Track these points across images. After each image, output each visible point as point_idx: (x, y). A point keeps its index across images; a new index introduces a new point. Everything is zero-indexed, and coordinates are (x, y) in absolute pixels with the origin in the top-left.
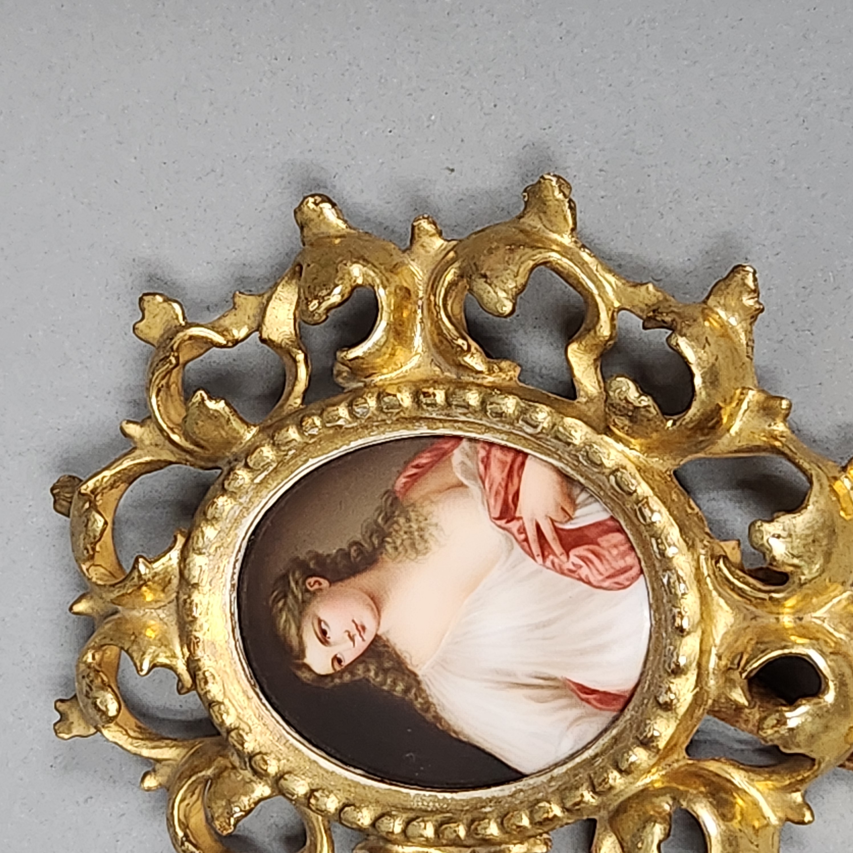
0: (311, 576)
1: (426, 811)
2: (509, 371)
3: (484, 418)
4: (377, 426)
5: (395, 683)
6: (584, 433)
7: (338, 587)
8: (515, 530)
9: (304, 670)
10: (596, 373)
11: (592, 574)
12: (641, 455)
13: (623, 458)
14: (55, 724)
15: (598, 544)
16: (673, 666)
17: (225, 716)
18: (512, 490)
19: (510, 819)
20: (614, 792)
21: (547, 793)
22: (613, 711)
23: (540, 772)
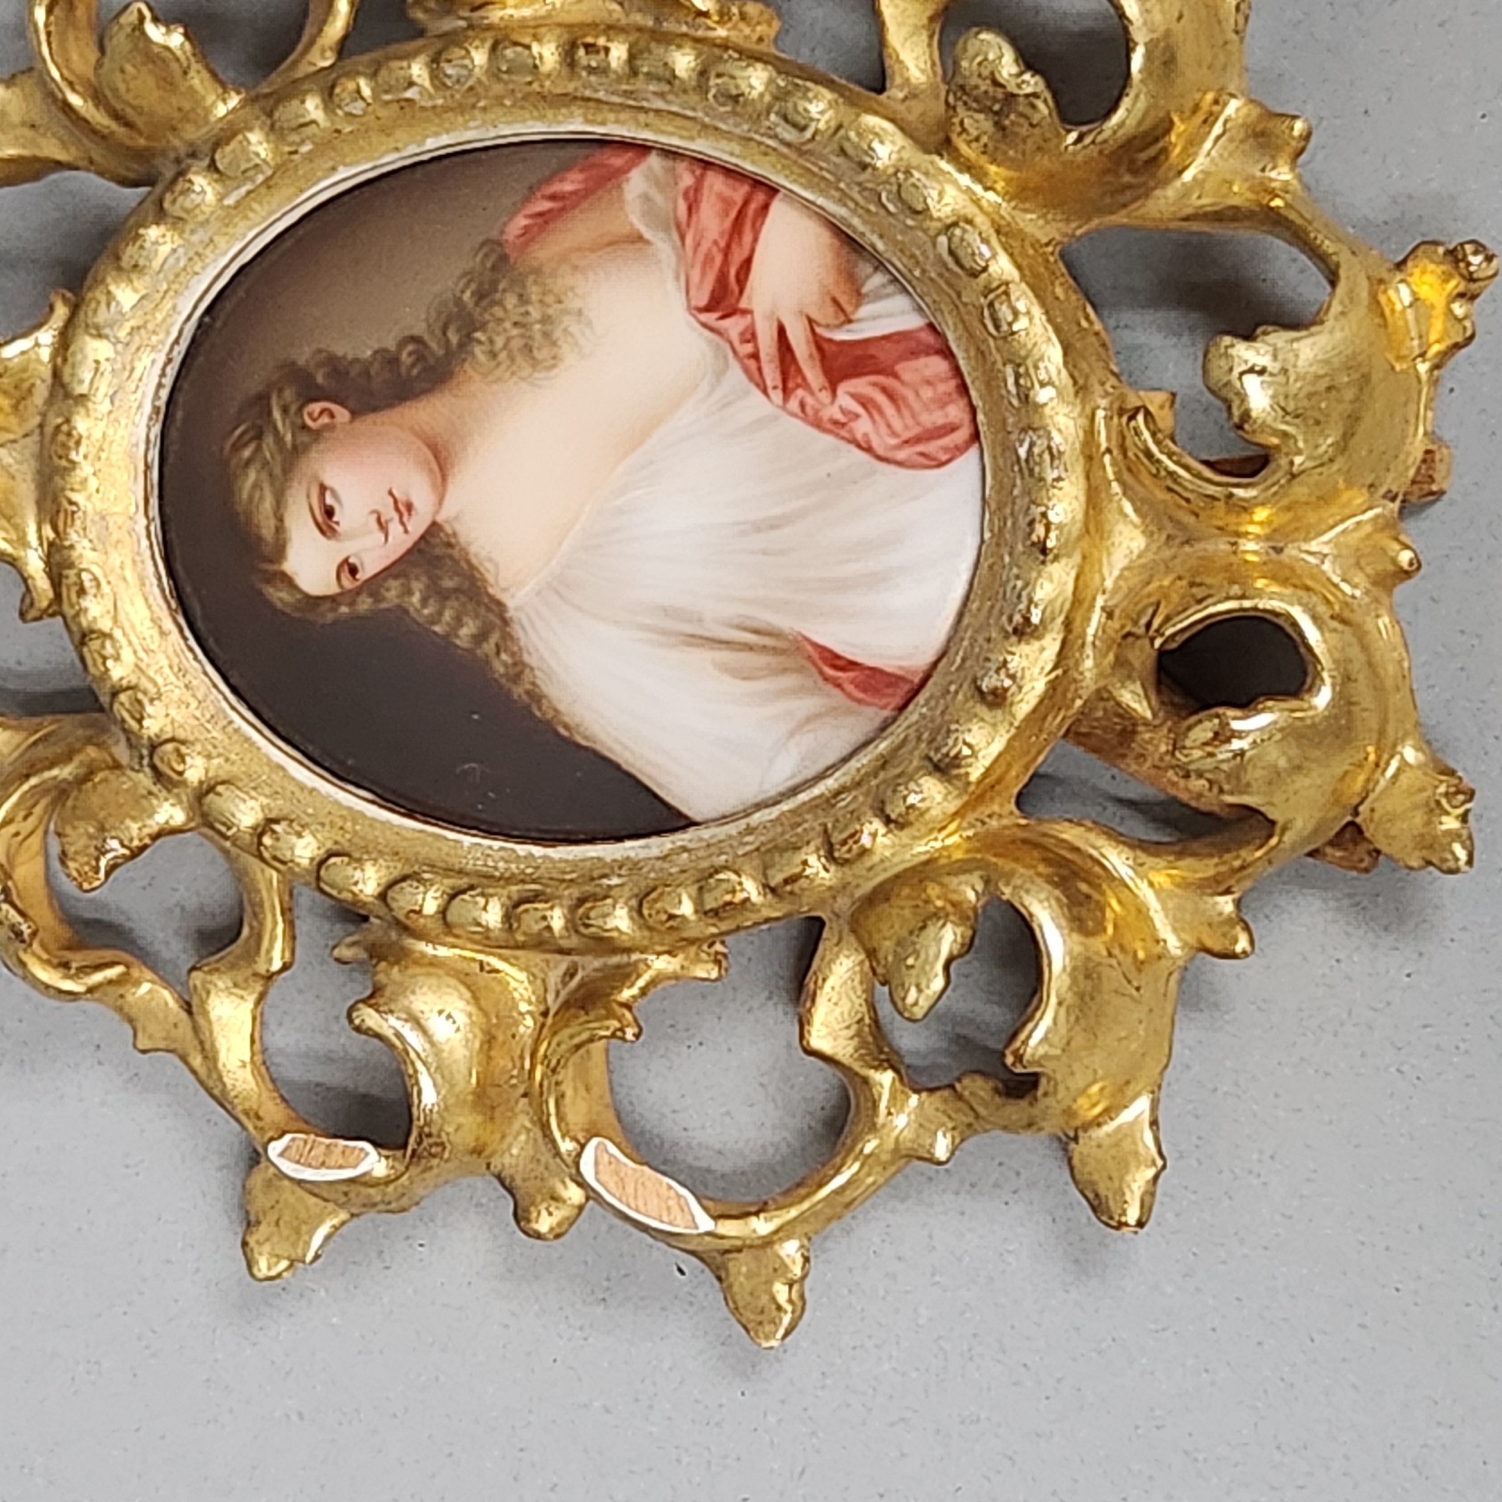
0: (317, 400)
1: (491, 877)
2: (759, 23)
3: (700, 107)
4: (483, 109)
5: (458, 621)
6: (896, 149)
7: (369, 423)
8: (734, 335)
9: (279, 584)
10: (930, 45)
11: (878, 433)
12: (1004, 204)
13: (968, 203)
15: (896, 376)
16: (1018, 618)
17: (110, 663)
18: (737, 257)
19: (655, 901)
20: (868, 862)
21: (735, 855)
22: (883, 708)
23: (724, 819)
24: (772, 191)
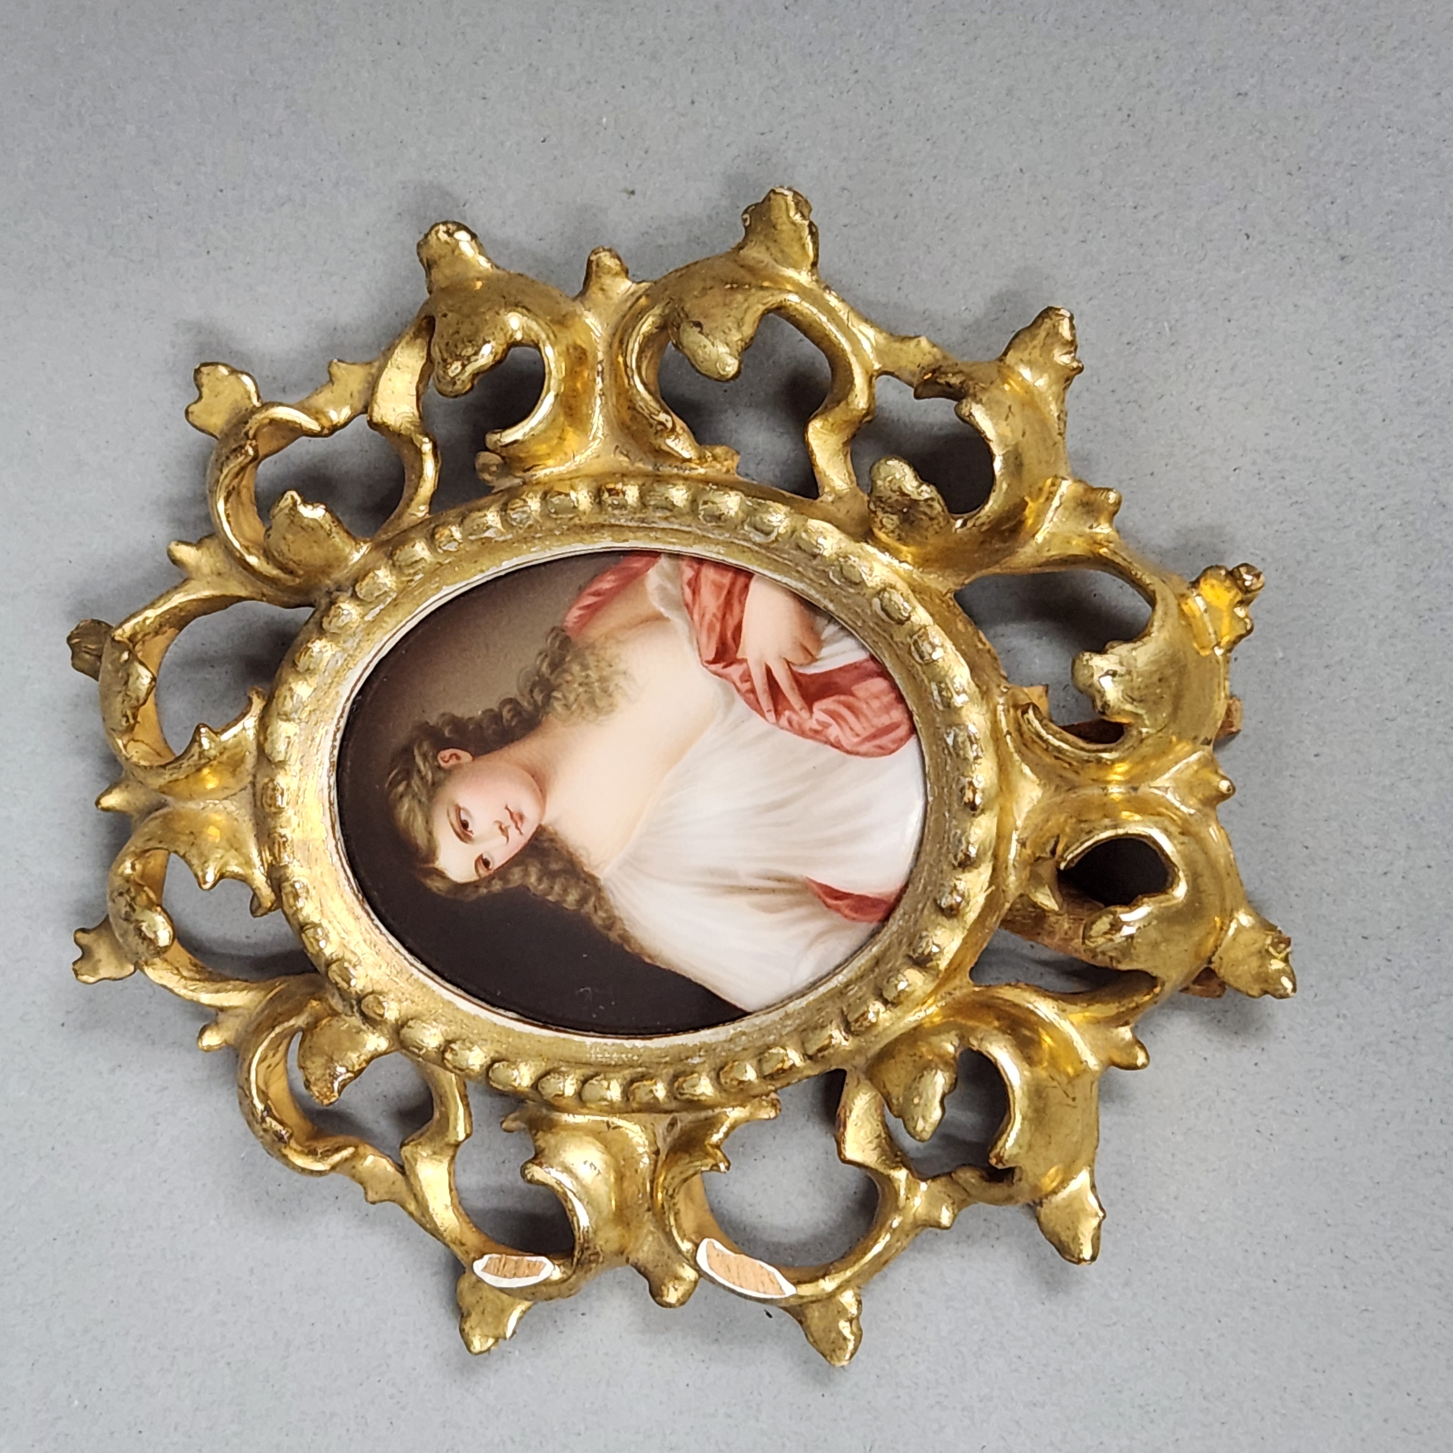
0: (446, 748)
1: (608, 1065)
2: (726, 460)
3: (693, 524)
4: (540, 539)
5: (565, 891)
6: (835, 540)
7: (485, 762)
8: (736, 677)
9: (435, 877)
10: (845, 462)
11: (845, 734)
12: (914, 571)
13: (890, 574)
14: (75, 963)
15: (852, 694)
16: (960, 856)
17: (322, 944)
18: (731, 623)
19: (729, 1072)
20: (875, 1031)
21: (781, 1036)
22: (871, 922)
23: (768, 1008)
24: (749, 575)
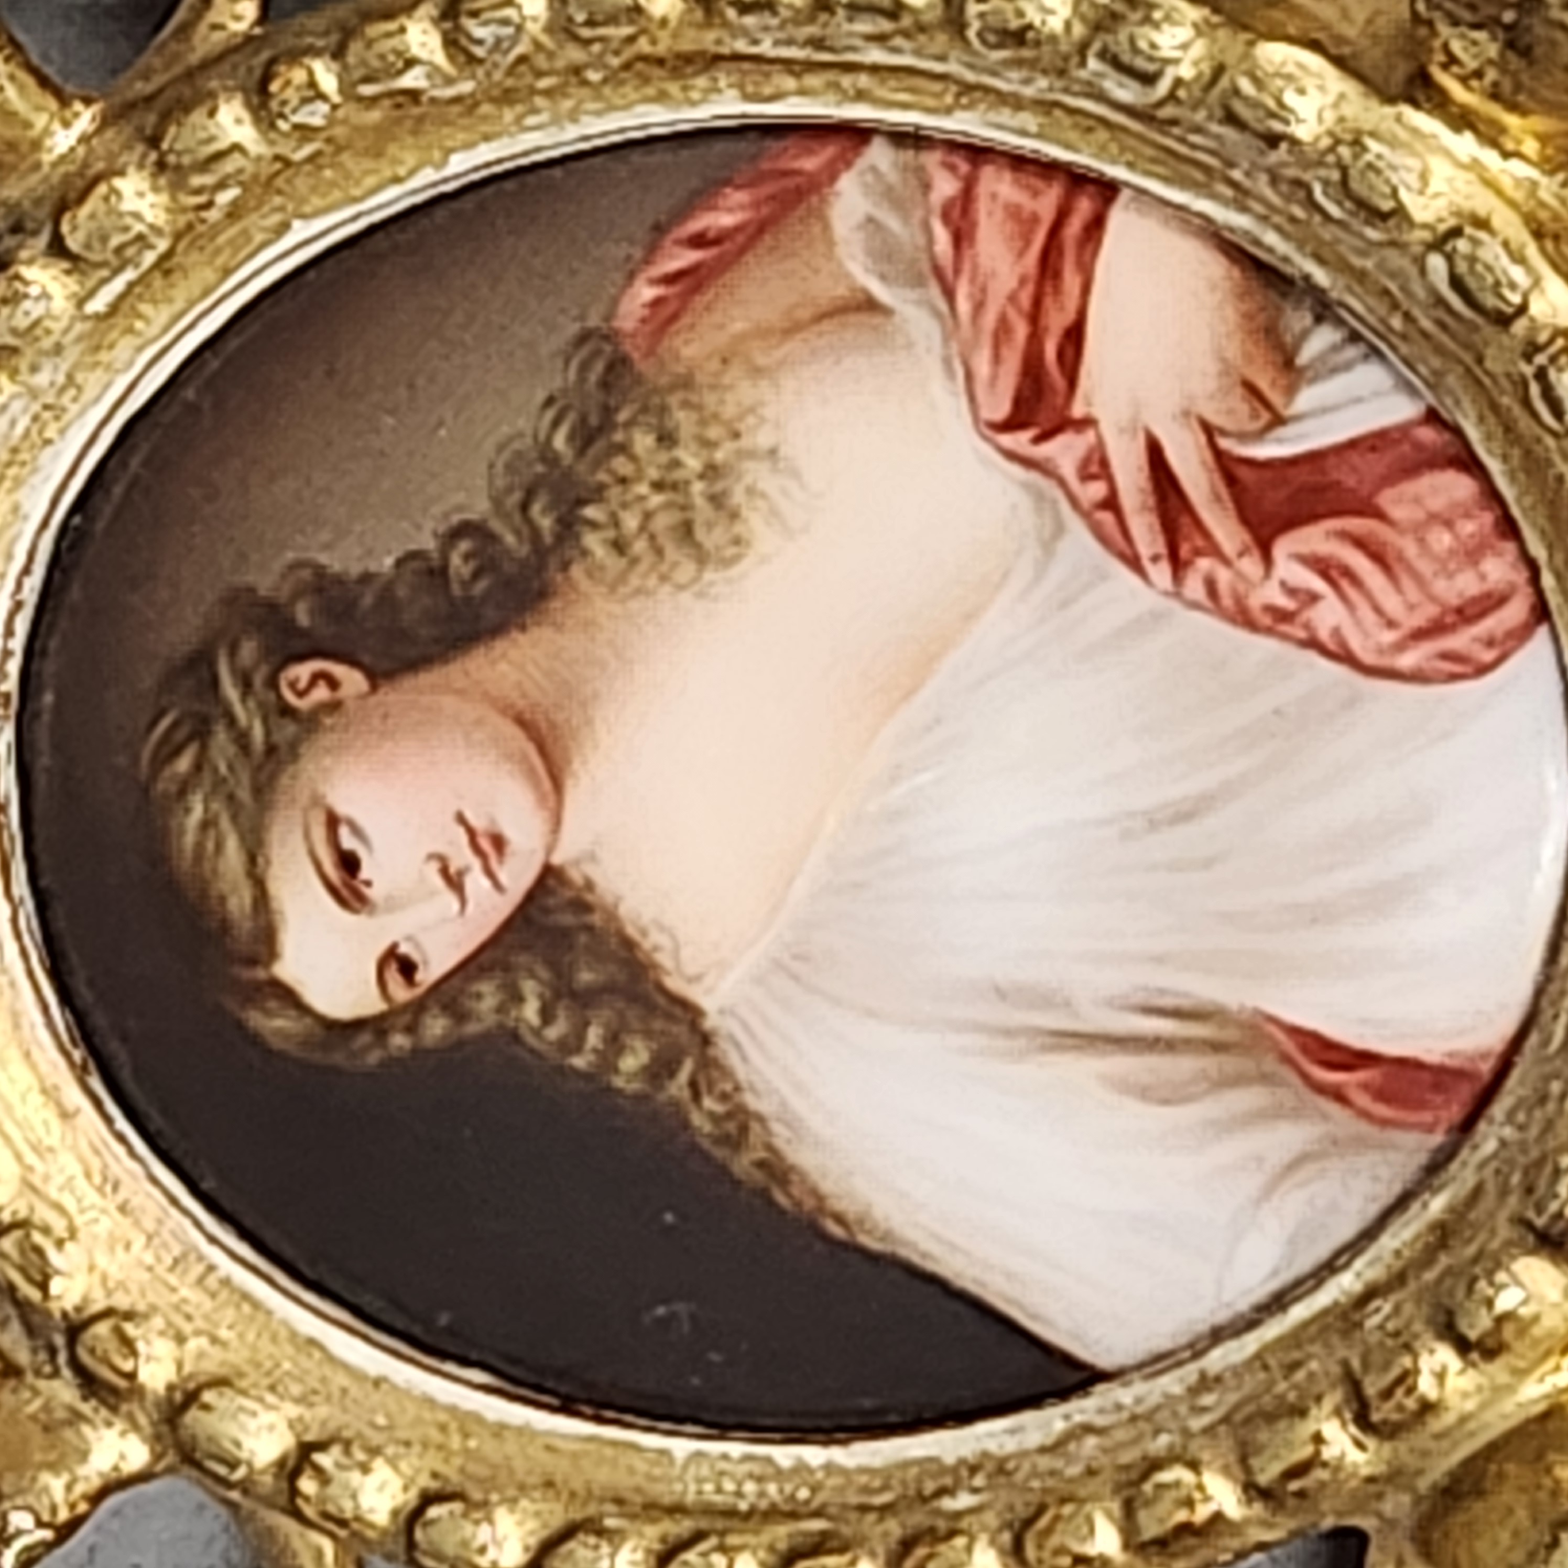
0: (302, 658)
1: (730, 1513)
3: (954, 54)
4: (548, 93)
5: (615, 1043)
6: (1330, 99)
7: (404, 693)
8: (1068, 469)
9: (271, 1003)
11: (1358, 623)
12: (1544, 181)
13: (1477, 188)
15: (1380, 515)
18: (1056, 323)
19: (1048, 1531)
20: (1436, 1424)
21: (1187, 1433)
22: (1430, 1129)
23: (1155, 1363)
24: (1106, 191)
